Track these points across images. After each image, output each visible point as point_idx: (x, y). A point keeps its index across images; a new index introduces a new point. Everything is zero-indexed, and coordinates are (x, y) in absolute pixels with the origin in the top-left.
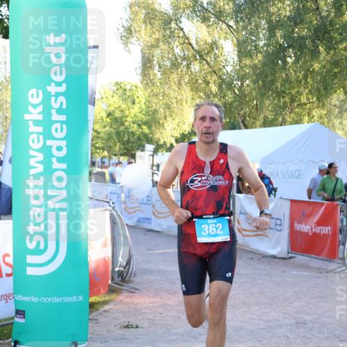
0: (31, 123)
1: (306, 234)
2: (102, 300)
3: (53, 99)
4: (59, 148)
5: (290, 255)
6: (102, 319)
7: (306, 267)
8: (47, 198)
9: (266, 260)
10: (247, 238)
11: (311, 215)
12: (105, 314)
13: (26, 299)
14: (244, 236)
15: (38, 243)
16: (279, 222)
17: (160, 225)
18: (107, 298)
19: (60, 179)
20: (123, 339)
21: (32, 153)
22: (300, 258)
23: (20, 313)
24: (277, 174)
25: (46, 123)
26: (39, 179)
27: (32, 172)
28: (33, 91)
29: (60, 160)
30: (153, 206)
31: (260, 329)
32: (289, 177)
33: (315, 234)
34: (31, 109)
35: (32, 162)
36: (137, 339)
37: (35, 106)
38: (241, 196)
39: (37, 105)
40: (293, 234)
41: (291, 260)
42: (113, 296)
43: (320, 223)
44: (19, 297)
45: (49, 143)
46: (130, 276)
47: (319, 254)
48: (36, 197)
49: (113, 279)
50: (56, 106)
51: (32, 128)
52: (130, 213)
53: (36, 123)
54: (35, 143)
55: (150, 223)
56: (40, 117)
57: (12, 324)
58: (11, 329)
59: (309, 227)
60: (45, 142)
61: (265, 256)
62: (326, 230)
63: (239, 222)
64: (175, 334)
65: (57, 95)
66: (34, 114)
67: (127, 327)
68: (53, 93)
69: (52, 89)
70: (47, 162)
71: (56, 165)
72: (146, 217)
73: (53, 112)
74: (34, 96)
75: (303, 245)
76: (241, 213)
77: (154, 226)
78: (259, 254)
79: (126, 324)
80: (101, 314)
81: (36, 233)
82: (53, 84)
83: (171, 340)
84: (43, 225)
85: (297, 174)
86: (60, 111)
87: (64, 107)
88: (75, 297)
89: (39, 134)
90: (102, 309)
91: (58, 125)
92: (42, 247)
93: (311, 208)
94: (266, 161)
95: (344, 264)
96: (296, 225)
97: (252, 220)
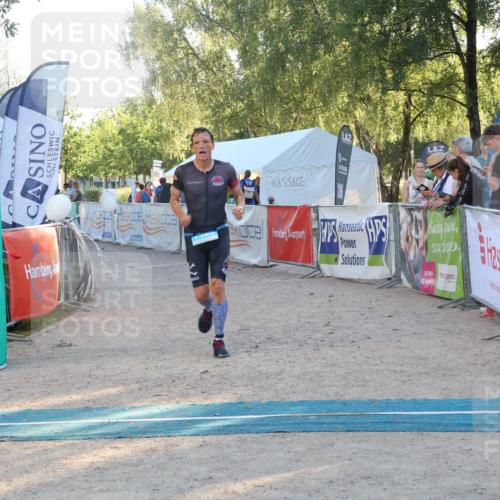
1: (283, 240)
5: (271, 263)
6: (38, 340)
9: (246, 270)
11: (286, 220)
16: (258, 230)
17: (150, 242)
20: (49, 358)
22: (282, 266)
24: (279, 182)
30: (144, 222)
32: (291, 185)
33: (291, 240)
36: (63, 357)
40: (272, 241)
41: (272, 269)
43: (295, 228)
46: (89, 294)
49: (67, 297)
52: (123, 231)
55: (141, 241)
59: (285, 233)
61: (246, 266)
62: (300, 234)
64: (107, 350)
67: (60, 346)
72: (137, 233)
75: (283, 251)
77: (145, 244)
79: (58, 343)
80: (40, 335)
83: (100, 356)
85: (299, 181)
93: (286, 213)
94: (267, 169)
95: (318, 268)
96: (274, 232)
97: (234, 229)
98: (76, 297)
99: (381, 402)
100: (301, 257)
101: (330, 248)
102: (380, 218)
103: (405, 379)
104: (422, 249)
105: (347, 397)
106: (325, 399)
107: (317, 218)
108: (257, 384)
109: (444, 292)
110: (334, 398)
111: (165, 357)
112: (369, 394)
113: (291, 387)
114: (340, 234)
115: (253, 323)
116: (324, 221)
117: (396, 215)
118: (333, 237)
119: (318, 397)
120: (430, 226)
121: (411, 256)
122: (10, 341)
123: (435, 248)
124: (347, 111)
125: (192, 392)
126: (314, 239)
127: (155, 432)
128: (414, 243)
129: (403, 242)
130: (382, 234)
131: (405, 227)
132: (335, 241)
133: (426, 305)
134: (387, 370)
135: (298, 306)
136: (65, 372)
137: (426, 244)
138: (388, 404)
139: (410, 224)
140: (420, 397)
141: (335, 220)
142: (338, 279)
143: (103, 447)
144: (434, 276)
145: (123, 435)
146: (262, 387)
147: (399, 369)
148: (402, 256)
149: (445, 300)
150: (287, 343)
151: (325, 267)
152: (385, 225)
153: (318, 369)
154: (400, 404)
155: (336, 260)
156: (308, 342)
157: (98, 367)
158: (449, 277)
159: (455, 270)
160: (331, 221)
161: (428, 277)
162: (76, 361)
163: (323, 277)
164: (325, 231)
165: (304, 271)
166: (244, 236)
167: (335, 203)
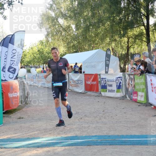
1: (89, 85)
5: (86, 92)
9: (78, 94)
14: (72, 87)
16: (81, 81)
17: (48, 85)
20: (16, 122)
33: (92, 85)
36: (20, 122)
38: (70, 74)
40: (86, 85)
46: (29, 102)
47: (93, 91)
52: (39, 82)
55: (45, 85)
62: (95, 83)
67: (20, 118)
72: (44, 83)
75: (89, 88)
76: (71, 79)
80: (13, 115)
83: (32, 122)
93: (90, 76)
94: (84, 62)
95: (101, 93)
96: (86, 82)
97: (74, 81)
98: (24, 103)
99: (121, 136)
100: (95, 90)
101: (104, 87)
102: (120, 77)
103: (128, 128)
104: (133, 87)
105: (110, 134)
106: (103, 135)
107: (100, 78)
108: (81, 130)
109: (140, 101)
110: (106, 135)
111: (53, 122)
112: (117, 133)
113: (92, 131)
114: (107, 83)
115: (80, 111)
116: (102, 78)
117: (125, 77)
118: (105, 84)
119: (101, 134)
120: (135, 80)
121: (130, 90)
122: (4, 117)
123: (137, 87)
124: (109, 44)
125: (61, 133)
126: (99, 84)
127: (50, 145)
128: (131, 85)
129: (127, 85)
130: (120, 83)
131: (128, 80)
132: (106, 85)
133: (134, 105)
134: (123, 126)
135: (94, 105)
136: (21, 127)
137: (134, 86)
138: (123, 136)
139: (129, 80)
140: (133, 134)
141: (106, 78)
142: (108, 97)
143: (33, 150)
144: (137, 96)
145: (39, 146)
146: (83, 131)
147: (126, 125)
148: (127, 89)
149: (141, 103)
150: (91, 117)
151: (103, 93)
152: (121, 80)
153: (101, 125)
154: (127, 136)
155: (106, 91)
156: (98, 116)
157: (32, 125)
158: (142, 96)
159: (143, 94)
160: (104, 78)
161: (135, 96)
162: (24, 123)
163: (102, 96)
164: (102, 82)
165: (96, 94)
166: (77, 83)
167: (106, 73)
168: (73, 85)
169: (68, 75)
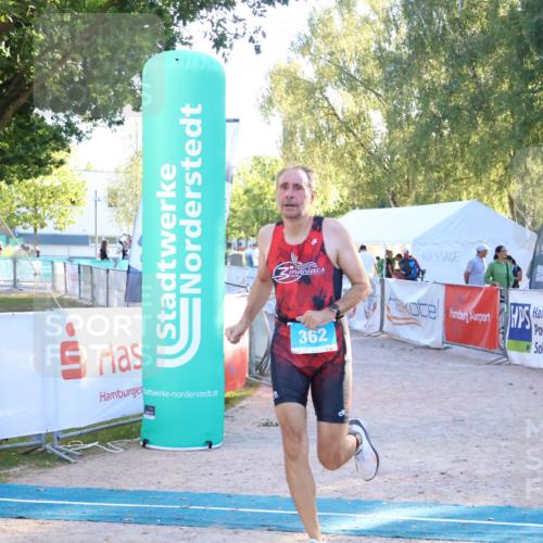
0: (163, 202)
1: (463, 322)
2: (238, 395)
3: (187, 175)
4: (193, 229)
5: (445, 345)
6: (238, 416)
7: (463, 358)
8: (180, 282)
9: (418, 351)
10: (398, 327)
11: (467, 301)
12: (241, 411)
13: (155, 393)
14: (394, 324)
15: (170, 332)
16: (432, 309)
18: (244, 393)
19: (193, 262)
21: (164, 233)
22: (457, 349)
23: (149, 409)
24: (431, 256)
25: (180, 200)
26: (171, 262)
27: (164, 254)
28: (167, 166)
29: (194, 241)
31: (413, 427)
32: (444, 260)
33: (472, 322)
34: (163, 185)
35: (164, 243)
37: (168, 183)
39: (170, 182)
41: (447, 351)
42: (250, 391)
43: (480, 309)
44: (148, 392)
45: (183, 222)
47: (477, 344)
48: (168, 282)
49: (250, 372)
50: (190, 182)
51: (165, 207)
53: (169, 201)
54: (167, 223)
56: (173, 195)
57: (141, 421)
58: (140, 426)
59: (466, 314)
60: (178, 222)
61: (417, 347)
62: (485, 317)
63: (388, 309)
65: (193, 170)
66: (168, 192)
67: (266, 425)
68: (188, 169)
69: (187, 164)
70: (180, 244)
71: (190, 247)
73: (188, 189)
74: (168, 173)
75: (460, 334)
76: (390, 299)
78: (411, 344)
79: (264, 422)
80: (237, 411)
81: (167, 322)
82: (188, 159)
84: (174, 313)
85: (453, 256)
86: (194, 188)
87: (199, 183)
88: (209, 392)
89: (172, 212)
90: (238, 406)
91: (192, 204)
92: (173, 336)
93: (468, 294)
94: (417, 242)
95: (505, 355)
96: (452, 312)
97: (402, 307)
100: (484, 341)
114: (534, 321)
116: (515, 305)
118: (525, 323)
132: (528, 327)
135: (503, 397)
141: (529, 305)
142: (529, 368)
145: (398, 534)
151: (514, 356)
155: (528, 348)
160: (523, 306)
163: (510, 364)
164: (515, 316)
166: (414, 314)
167: (530, 288)
168: (395, 318)
169: (382, 282)
